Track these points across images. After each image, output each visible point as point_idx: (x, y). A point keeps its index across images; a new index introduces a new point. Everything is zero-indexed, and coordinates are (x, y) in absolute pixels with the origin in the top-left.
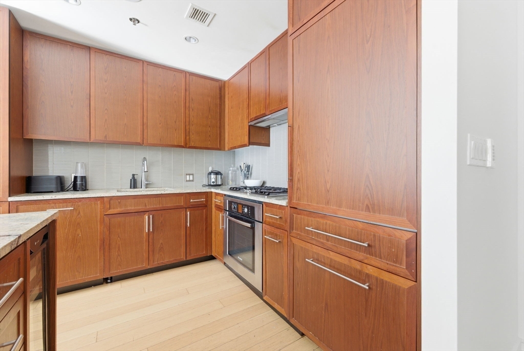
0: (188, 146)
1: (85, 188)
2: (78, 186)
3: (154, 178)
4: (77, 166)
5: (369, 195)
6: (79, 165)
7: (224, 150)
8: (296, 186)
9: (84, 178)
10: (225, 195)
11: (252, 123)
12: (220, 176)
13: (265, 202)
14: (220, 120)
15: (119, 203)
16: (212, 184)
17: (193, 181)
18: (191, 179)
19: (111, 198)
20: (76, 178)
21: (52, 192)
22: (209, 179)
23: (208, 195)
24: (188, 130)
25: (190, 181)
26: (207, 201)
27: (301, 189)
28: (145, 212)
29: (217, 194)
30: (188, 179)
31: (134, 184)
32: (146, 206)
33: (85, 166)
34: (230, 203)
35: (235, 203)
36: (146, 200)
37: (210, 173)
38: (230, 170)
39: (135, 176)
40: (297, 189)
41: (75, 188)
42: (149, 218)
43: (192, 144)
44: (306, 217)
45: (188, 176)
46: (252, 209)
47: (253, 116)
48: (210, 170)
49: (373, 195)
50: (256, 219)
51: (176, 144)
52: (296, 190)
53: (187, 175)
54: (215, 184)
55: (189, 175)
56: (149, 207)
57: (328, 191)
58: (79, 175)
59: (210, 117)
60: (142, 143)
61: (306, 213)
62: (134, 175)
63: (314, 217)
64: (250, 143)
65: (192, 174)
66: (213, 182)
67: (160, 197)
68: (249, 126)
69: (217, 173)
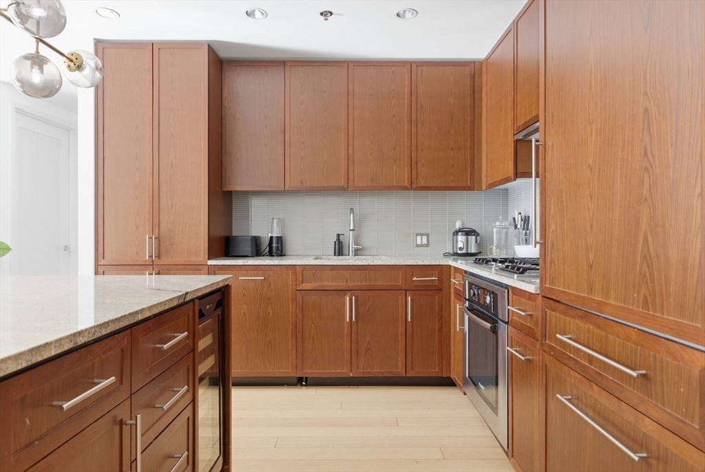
0: (414, 186)
1: (281, 253)
2: (274, 250)
3: (368, 240)
4: (273, 222)
5: (648, 276)
6: (275, 221)
7: (480, 189)
8: (549, 256)
9: (280, 239)
10: (466, 272)
11: (520, 136)
12: (473, 237)
13: (511, 287)
14: (472, 135)
15: (314, 275)
16: (459, 252)
17: (427, 245)
18: (425, 242)
19: (304, 267)
20: (271, 238)
21: (247, 256)
22: (455, 242)
23: (444, 271)
24: (414, 159)
25: (422, 245)
26: (440, 280)
27: (556, 262)
28: (345, 291)
29: (457, 270)
30: (419, 242)
31: (340, 249)
32: (347, 282)
33: (282, 224)
34: (471, 285)
35: (477, 286)
36: (348, 273)
37: (456, 233)
38: (495, 227)
39: (341, 237)
40: (551, 263)
41: (271, 254)
42: (351, 300)
43: (422, 183)
44: (563, 317)
45: (419, 238)
46: (495, 298)
47: (521, 122)
48: (458, 225)
49: (653, 274)
50: (500, 317)
51: (395, 184)
52: (549, 265)
53: (417, 235)
54: (464, 251)
55: (422, 235)
56: (351, 284)
57: (591, 266)
58: (275, 235)
59: (453, 132)
60: (346, 187)
62: (338, 235)
63: (572, 317)
64: (517, 175)
65: (427, 235)
66: (461, 249)
67: (366, 269)
68: (517, 142)
69: (468, 233)
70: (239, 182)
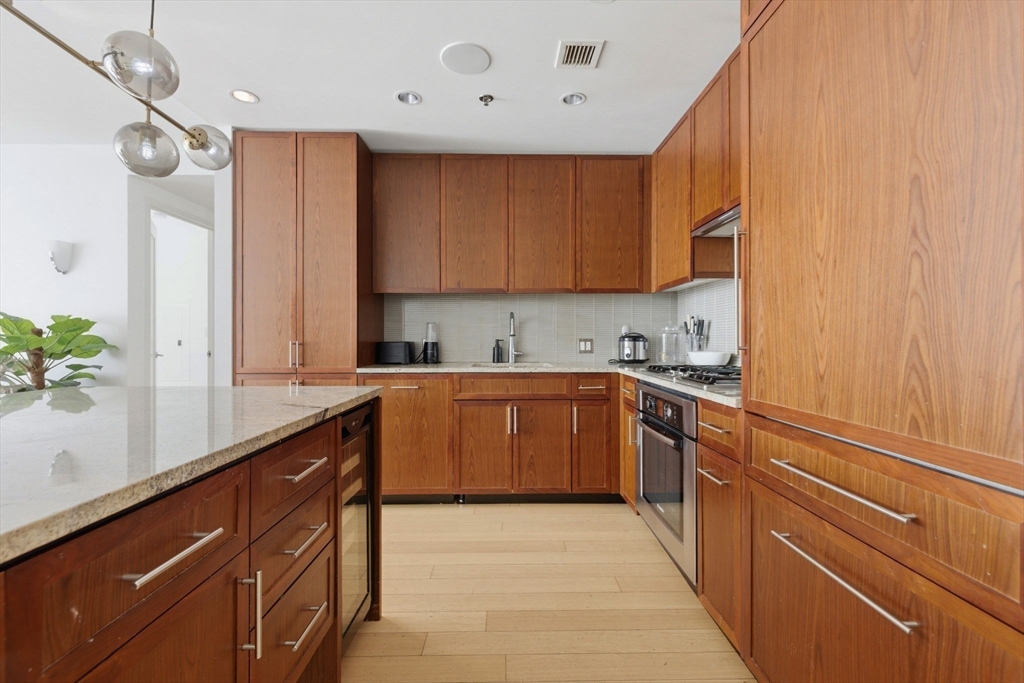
0: (579, 288)
1: (437, 361)
2: (429, 357)
3: (529, 346)
4: (427, 327)
5: (919, 391)
6: (430, 326)
7: (649, 291)
8: (756, 364)
9: (435, 345)
10: (638, 380)
11: (699, 233)
12: (641, 343)
13: (701, 399)
14: (641, 234)
15: (472, 383)
16: (626, 359)
17: (591, 352)
18: (589, 348)
19: (462, 376)
20: (426, 344)
21: (400, 364)
22: (621, 348)
23: (610, 379)
24: (579, 260)
25: (585, 352)
26: (609, 389)
27: (767, 372)
28: (506, 401)
29: (627, 378)
30: (583, 348)
31: (499, 355)
32: (508, 390)
33: (437, 328)
34: (645, 395)
35: (653, 396)
36: (508, 382)
37: (622, 338)
38: (664, 332)
39: (500, 343)
40: (759, 373)
41: (426, 361)
42: (512, 410)
43: (587, 285)
44: (777, 437)
45: (582, 343)
46: (678, 410)
47: (700, 216)
48: (624, 331)
49: (930, 391)
50: (686, 431)
51: (558, 286)
52: (756, 376)
53: (581, 340)
54: (631, 358)
55: (586, 340)
56: (512, 393)
57: (822, 378)
58: (430, 340)
59: (620, 231)
60: (506, 289)
61: (775, 426)
62: (498, 341)
63: (792, 439)
64: (694, 275)
65: (591, 340)
66: (628, 355)
67: (529, 377)
68: (694, 239)
69: (635, 338)
70: (392, 283)
